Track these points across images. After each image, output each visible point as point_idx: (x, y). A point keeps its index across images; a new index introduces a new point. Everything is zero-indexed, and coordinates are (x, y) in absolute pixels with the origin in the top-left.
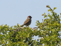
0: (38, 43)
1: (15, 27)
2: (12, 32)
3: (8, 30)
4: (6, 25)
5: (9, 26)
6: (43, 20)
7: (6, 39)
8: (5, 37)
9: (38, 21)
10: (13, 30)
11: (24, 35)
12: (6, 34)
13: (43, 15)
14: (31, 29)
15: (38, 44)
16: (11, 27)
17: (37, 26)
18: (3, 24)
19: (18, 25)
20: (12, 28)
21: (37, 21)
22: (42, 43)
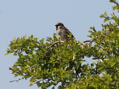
0: (92, 70)
1: (48, 41)
2: (43, 51)
3: (36, 46)
4: (32, 36)
5: (37, 39)
6: (103, 26)
7: (31, 63)
8: (29, 59)
9: (94, 28)
10: (45, 47)
11: (65, 56)
12: (31, 54)
13: (101, 17)
14: (79, 44)
15: (92, 73)
16: (42, 41)
17: (91, 37)
18: (26, 36)
19: (55, 37)
20: (42, 43)
21: (91, 28)
22: (99, 71)
